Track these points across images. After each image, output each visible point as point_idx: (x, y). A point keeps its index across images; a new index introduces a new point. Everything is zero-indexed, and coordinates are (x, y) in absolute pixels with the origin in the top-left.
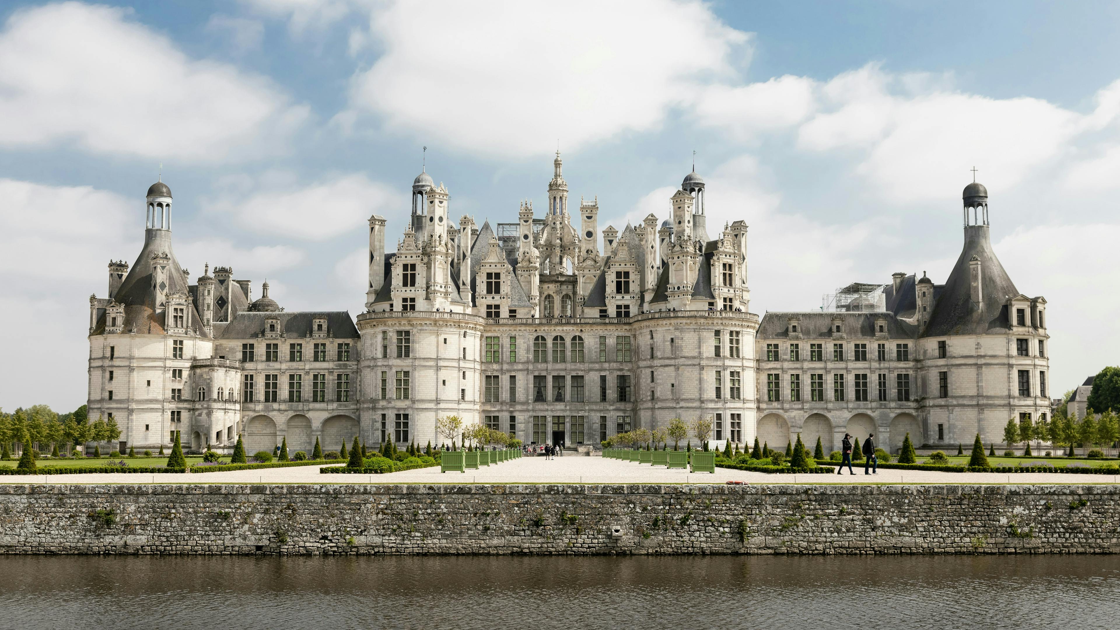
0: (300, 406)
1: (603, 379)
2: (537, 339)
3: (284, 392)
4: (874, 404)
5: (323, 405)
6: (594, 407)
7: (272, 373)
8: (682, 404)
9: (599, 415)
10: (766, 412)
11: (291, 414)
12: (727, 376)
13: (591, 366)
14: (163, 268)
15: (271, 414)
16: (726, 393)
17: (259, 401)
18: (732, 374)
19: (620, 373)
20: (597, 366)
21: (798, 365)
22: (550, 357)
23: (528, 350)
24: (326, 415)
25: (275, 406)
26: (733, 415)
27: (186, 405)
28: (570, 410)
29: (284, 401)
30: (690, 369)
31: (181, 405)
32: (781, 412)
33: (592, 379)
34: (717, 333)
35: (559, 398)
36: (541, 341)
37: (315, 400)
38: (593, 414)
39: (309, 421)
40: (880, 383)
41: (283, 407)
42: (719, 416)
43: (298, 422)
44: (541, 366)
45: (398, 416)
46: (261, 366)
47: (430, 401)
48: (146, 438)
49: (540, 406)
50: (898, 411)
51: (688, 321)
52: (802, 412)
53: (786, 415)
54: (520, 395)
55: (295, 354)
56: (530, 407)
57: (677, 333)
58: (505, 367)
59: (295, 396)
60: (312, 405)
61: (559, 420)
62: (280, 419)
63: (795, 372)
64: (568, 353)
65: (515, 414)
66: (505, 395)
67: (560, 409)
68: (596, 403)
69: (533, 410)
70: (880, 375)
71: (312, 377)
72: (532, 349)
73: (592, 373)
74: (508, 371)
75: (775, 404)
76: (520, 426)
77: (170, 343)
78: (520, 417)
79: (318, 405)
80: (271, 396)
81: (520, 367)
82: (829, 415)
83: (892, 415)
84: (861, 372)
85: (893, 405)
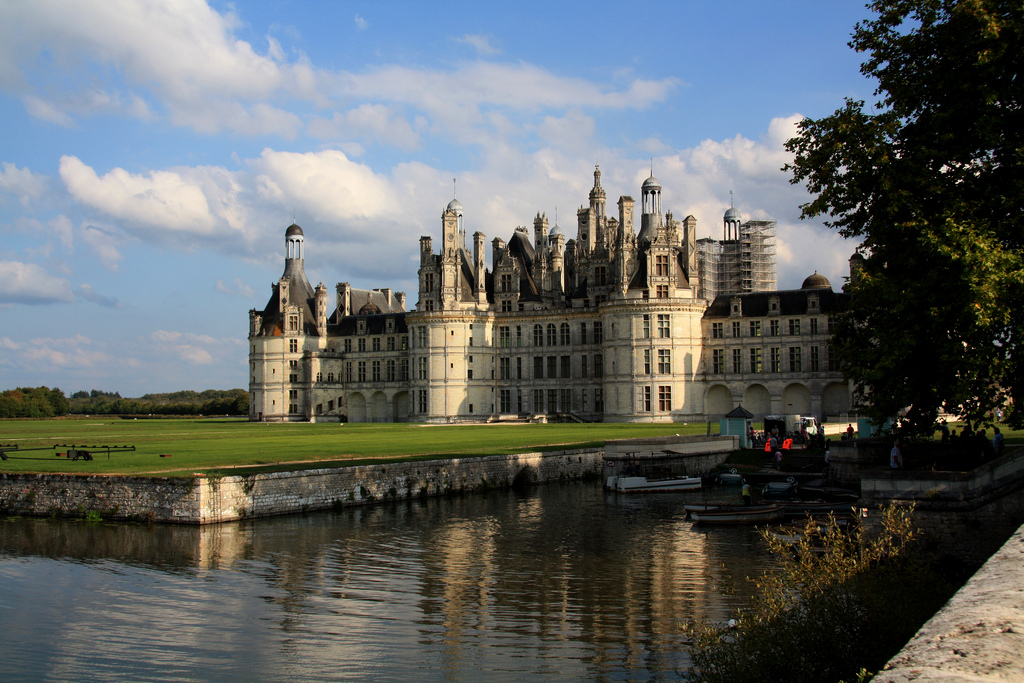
0: (380, 384)
1: (584, 357)
2: (536, 327)
3: (369, 375)
4: (806, 375)
5: (393, 384)
6: (578, 382)
7: (362, 360)
8: (620, 379)
9: (581, 388)
10: (712, 384)
11: (374, 391)
12: (655, 353)
13: (576, 347)
14: (284, 288)
15: (363, 391)
16: (655, 368)
17: (354, 382)
18: (661, 352)
19: (596, 353)
20: (579, 348)
21: (739, 341)
22: (545, 342)
23: (529, 337)
24: (394, 391)
25: (365, 385)
26: (662, 388)
27: (300, 386)
28: (560, 385)
29: (369, 381)
30: (624, 349)
31: (296, 386)
32: (724, 383)
33: (575, 359)
34: (646, 317)
35: (552, 375)
36: (538, 330)
37: (388, 381)
38: (577, 387)
39: (385, 395)
40: (812, 355)
41: (369, 385)
42: (648, 389)
43: (379, 397)
44: (539, 349)
45: (421, 392)
46: (356, 355)
47: (440, 380)
48: (273, 410)
49: (538, 382)
50: (829, 380)
51: (622, 309)
52: (742, 383)
53: (728, 386)
54: (524, 373)
55: (377, 347)
56: (532, 382)
57: (616, 319)
58: (514, 350)
59: (376, 378)
60: (387, 384)
61: (552, 393)
62: (368, 394)
63: (735, 348)
64: (558, 338)
65: (521, 388)
66: (514, 373)
67: (552, 384)
68: (579, 378)
69: (534, 385)
70: (812, 348)
71: (386, 363)
72: (533, 335)
73: (576, 354)
74: (516, 354)
75: (719, 377)
76: (525, 398)
77: (288, 340)
78: (525, 391)
79: (390, 384)
80: (362, 379)
81: (524, 350)
82: (766, 385)
83: (824, 384)
84: (795, 345)
85: (823, 375)
